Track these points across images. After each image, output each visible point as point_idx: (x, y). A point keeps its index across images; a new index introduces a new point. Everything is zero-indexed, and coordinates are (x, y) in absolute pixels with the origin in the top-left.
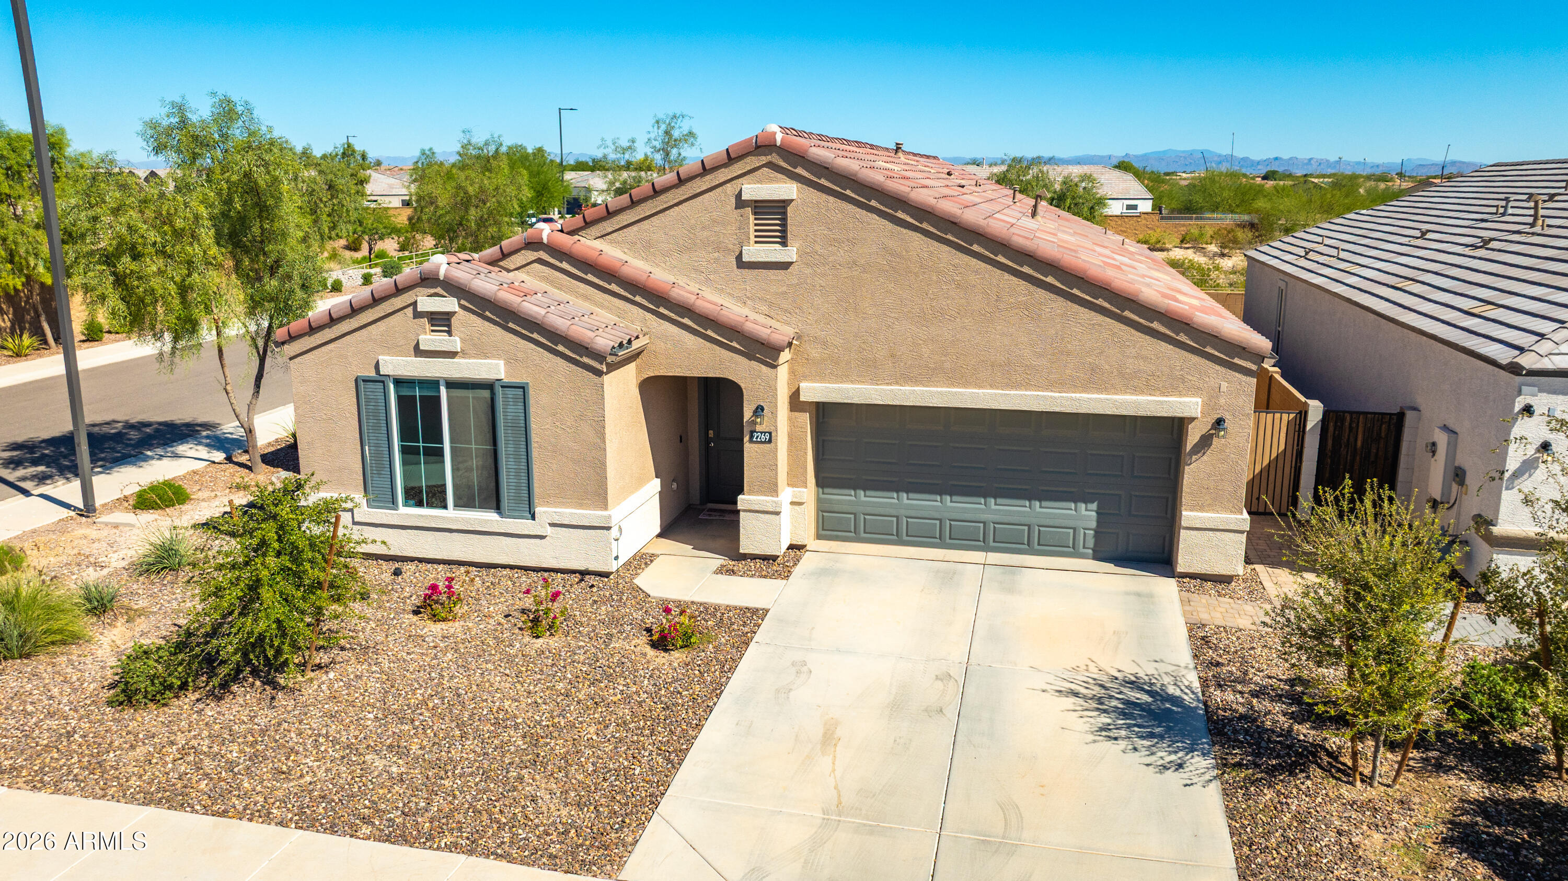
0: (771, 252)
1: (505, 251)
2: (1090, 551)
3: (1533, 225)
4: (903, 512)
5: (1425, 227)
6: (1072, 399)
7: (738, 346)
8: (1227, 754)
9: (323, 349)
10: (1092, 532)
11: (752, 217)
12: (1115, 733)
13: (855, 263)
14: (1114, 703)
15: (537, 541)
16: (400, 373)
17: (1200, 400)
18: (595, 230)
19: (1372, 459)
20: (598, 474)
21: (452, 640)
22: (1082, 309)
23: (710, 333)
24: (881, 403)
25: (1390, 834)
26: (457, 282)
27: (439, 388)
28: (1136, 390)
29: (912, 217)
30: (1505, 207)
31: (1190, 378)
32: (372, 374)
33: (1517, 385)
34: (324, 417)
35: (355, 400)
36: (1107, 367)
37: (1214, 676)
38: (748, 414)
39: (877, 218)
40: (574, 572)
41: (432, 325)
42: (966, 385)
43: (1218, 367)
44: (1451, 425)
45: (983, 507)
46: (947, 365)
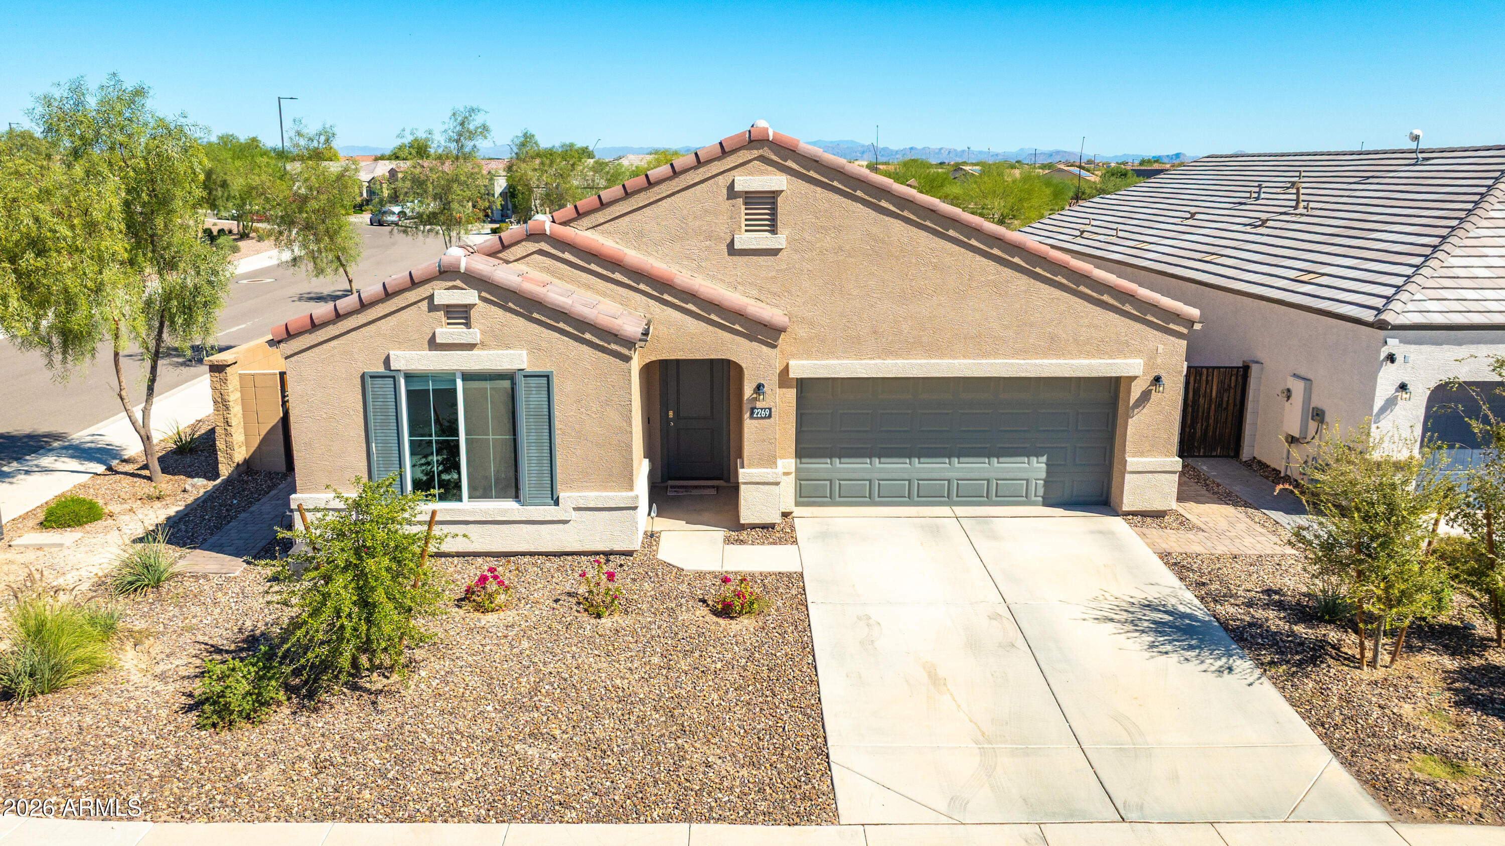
0: (762, 240)
1: (506, 243)
2: (1040, 499)
3: (1296, 208)
4: (876, 475)
5: (1193, 210)
6: (1036, 365)
7: (740, 329)
8: (1258, 655)
9: (324, 346)
10: (1042, 482)
11: (743, 207)
12: (1163, 649)
13: (841, 248)
14: (1146, 624)
15: (561, 526)
16: (413, 367)
17: (1142, 361)
18: (587, 221)
19: (1224, 406)
20: (623, 456)
21: (517, 629)
22: (1043, 285)
23: (713, 317)
24: (866, 376)
25: (1415, 703)
26: (480, 274)
27: (455, 381)
28: (1089, 355)
29: (894, 206)
30: (1259, 193)
31: (1133, 342)
32: (381, 369)
33: (1382, 338)
34: (325, 416)
35: (360, 397)
36: (1064, 335)
37: (1206, 593)
38: (748, 391)
39: (862, 207)
40: (597, 553)
41: (448, 318)
42: (942, 356)
43: (1155, 332)
44: (1303, 373)
45: (948, 466)
46: (925, 339)
